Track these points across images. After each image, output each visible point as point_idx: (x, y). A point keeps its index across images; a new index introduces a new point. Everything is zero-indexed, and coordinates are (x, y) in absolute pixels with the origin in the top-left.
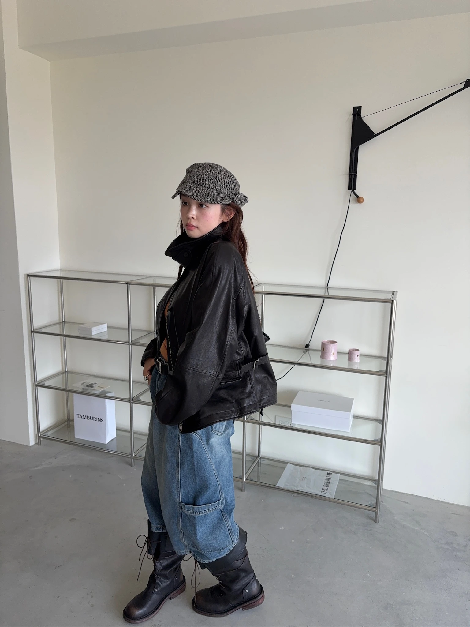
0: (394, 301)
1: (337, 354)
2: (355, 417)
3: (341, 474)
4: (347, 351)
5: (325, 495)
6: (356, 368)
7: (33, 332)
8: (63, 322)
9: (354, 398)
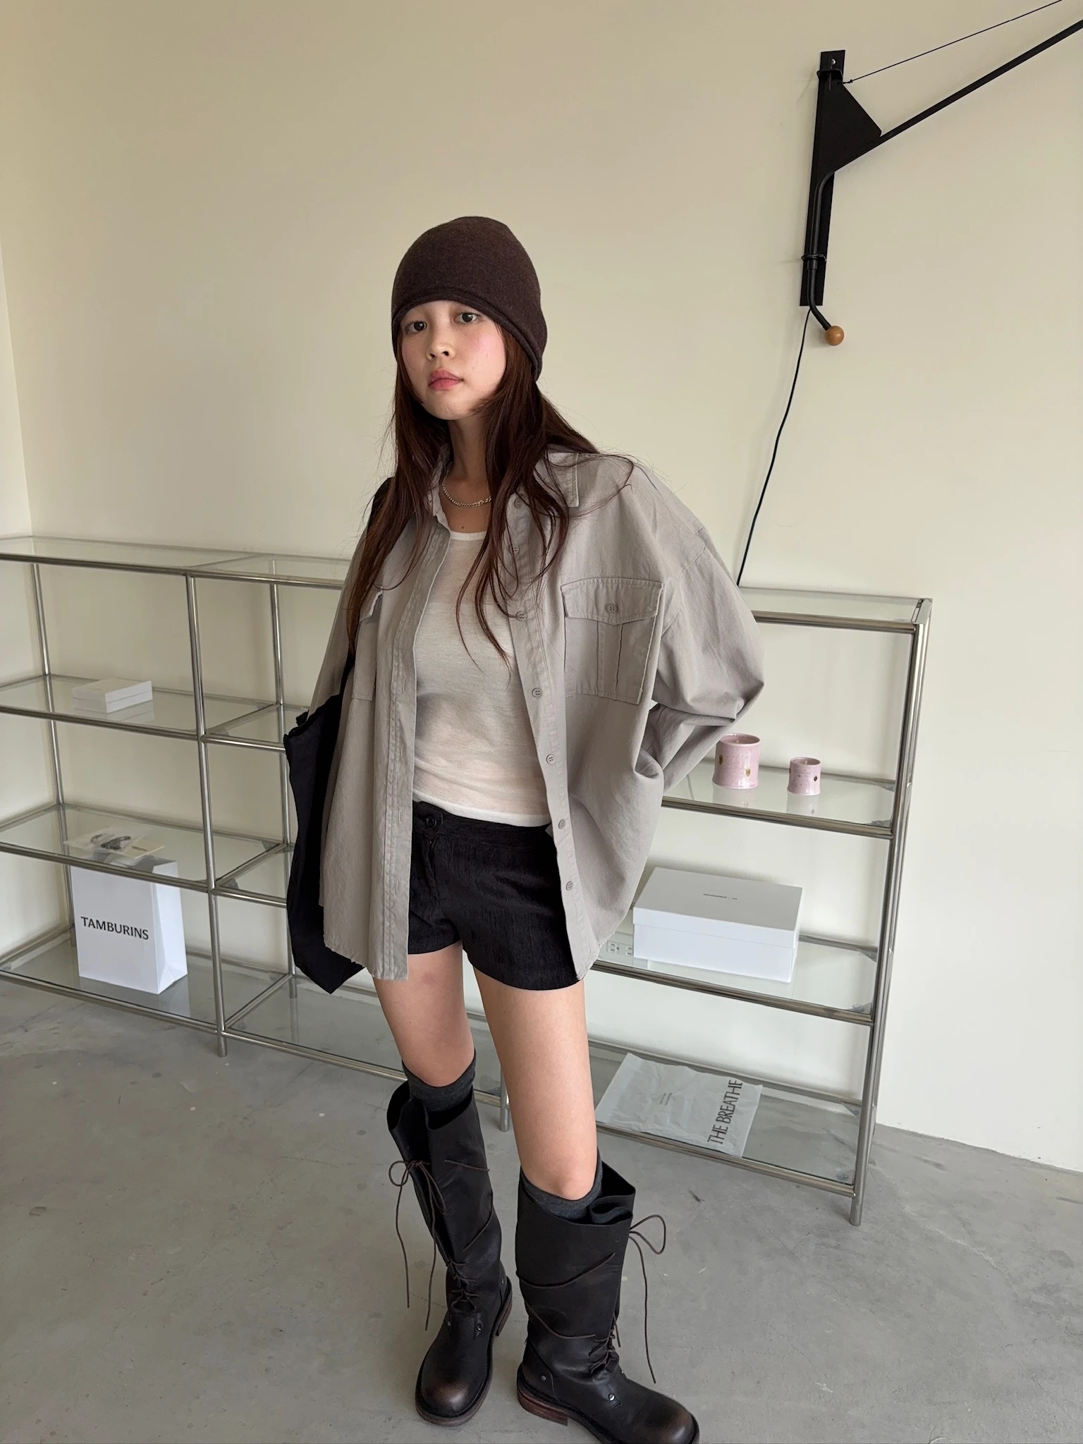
0: (921, 626)
1: (759, 771)
5: (719, 1147)
6: (809, 815)
8: (45, 674)
9: (801, 889)
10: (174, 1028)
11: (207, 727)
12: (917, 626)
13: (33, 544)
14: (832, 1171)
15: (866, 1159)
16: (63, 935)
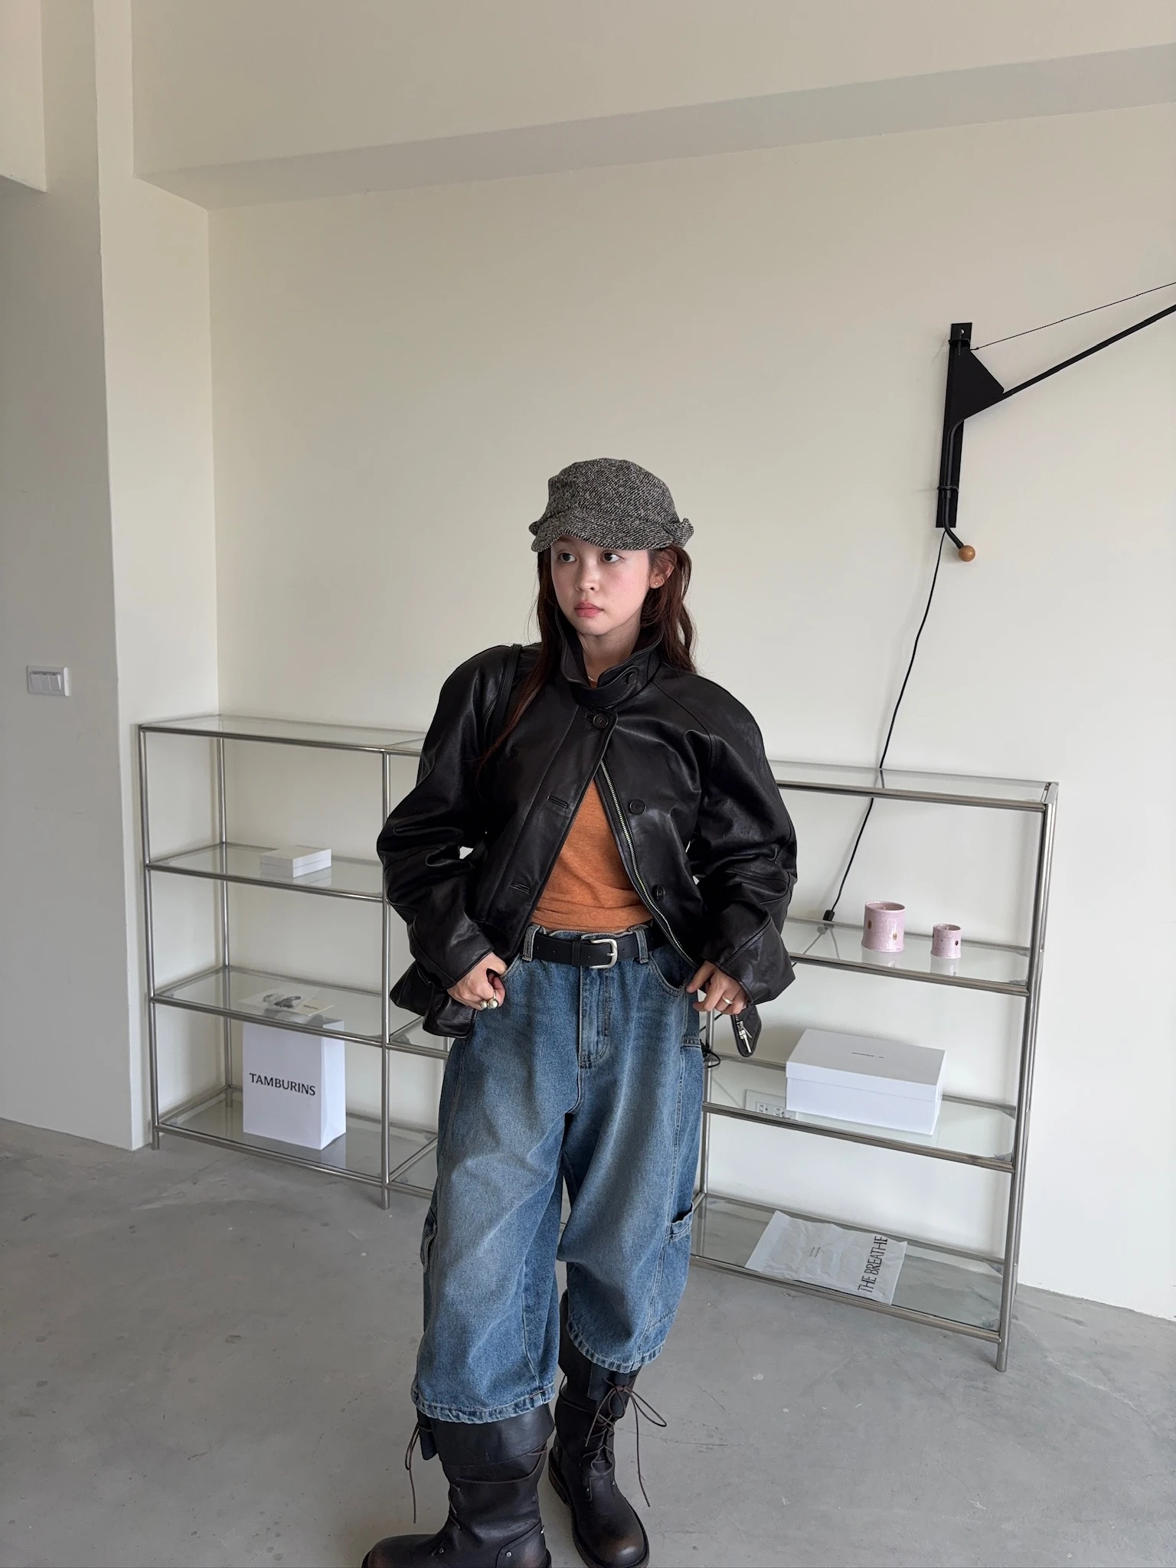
0: (1050, 806)
1: (904, 937)
2: (947, 1097)
3: (908, 1244)
4: (930, 932)
5: (868, 1295)
6: (952, 975)
7: (149, 867)
8: (222, 843)
9: (944, 1051)
12: (1046, 805)
13: (220, 721)
15: (1010, 1313)
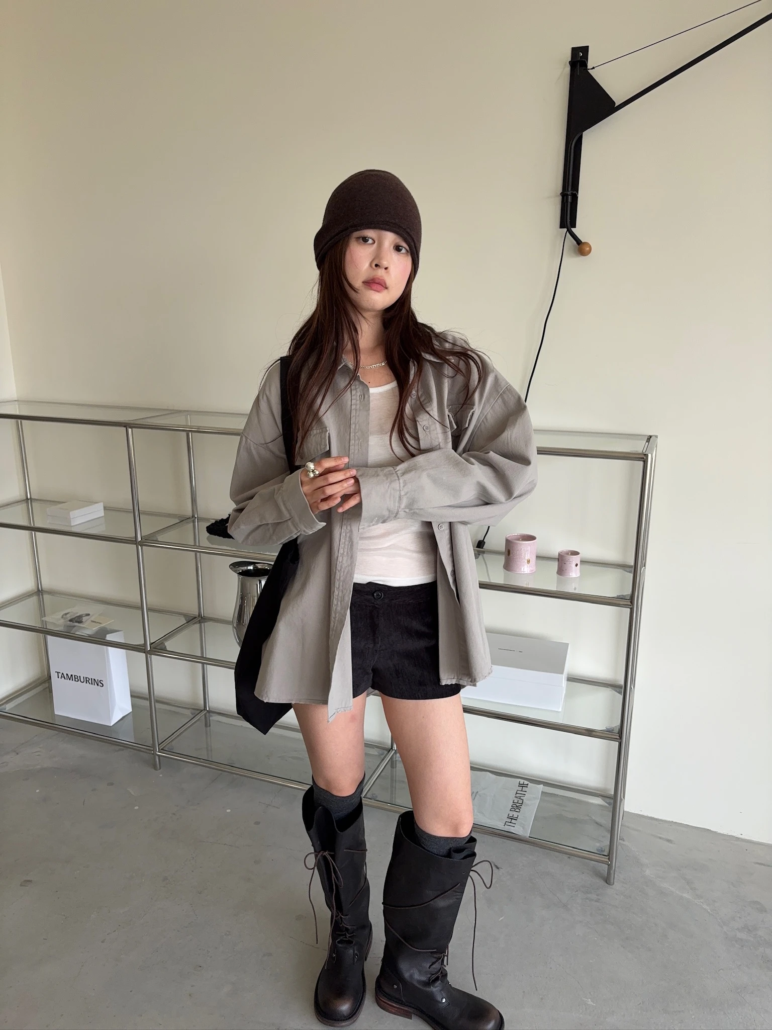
0: (650, 456)
1: (536, 560)
3: (545, 785)
5: (512, 830)
6: (573, 591)
8: (27, 498)
9: (568, 644)
10: (123, 750)
11: (143, 535)
12: (646, 455)
13: (17, 406)
14: (593, 846)
15: (617, 835)
16: (44, 685)
